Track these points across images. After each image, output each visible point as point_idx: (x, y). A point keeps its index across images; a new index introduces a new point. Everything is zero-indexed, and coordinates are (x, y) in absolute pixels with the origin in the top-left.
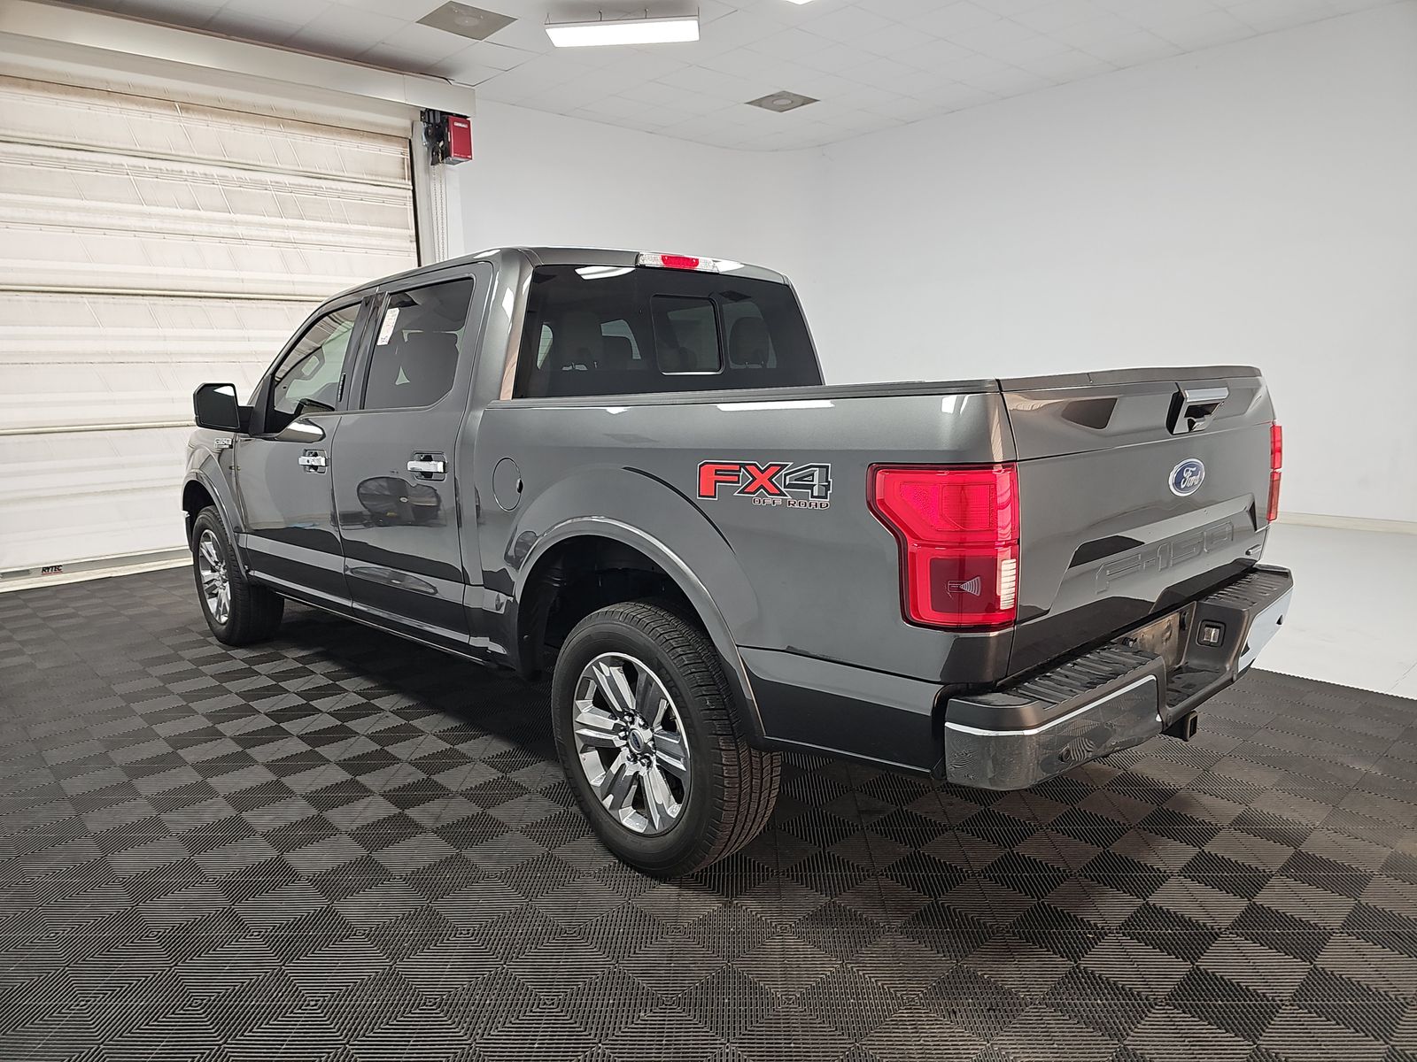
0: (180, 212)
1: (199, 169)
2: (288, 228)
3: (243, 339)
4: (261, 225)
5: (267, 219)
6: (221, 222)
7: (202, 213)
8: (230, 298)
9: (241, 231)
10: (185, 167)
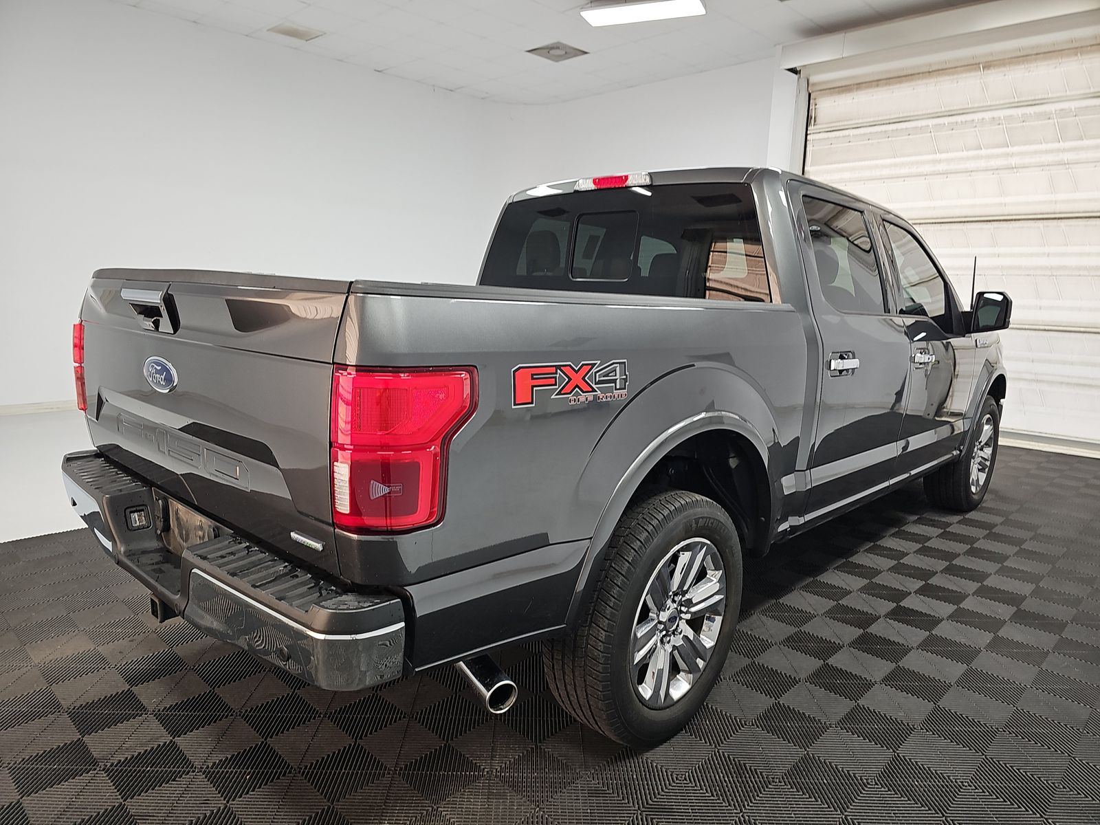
0: (965, 154)
1: (988, 115)
2: (1064, 150)
3: (994, 255)
4: (1036, 152)
5: (1044, 147)
6: (998, 156)
7: (983, 152)
8: (990, 221)
9: (1014, 161)
10: (976, 117)
